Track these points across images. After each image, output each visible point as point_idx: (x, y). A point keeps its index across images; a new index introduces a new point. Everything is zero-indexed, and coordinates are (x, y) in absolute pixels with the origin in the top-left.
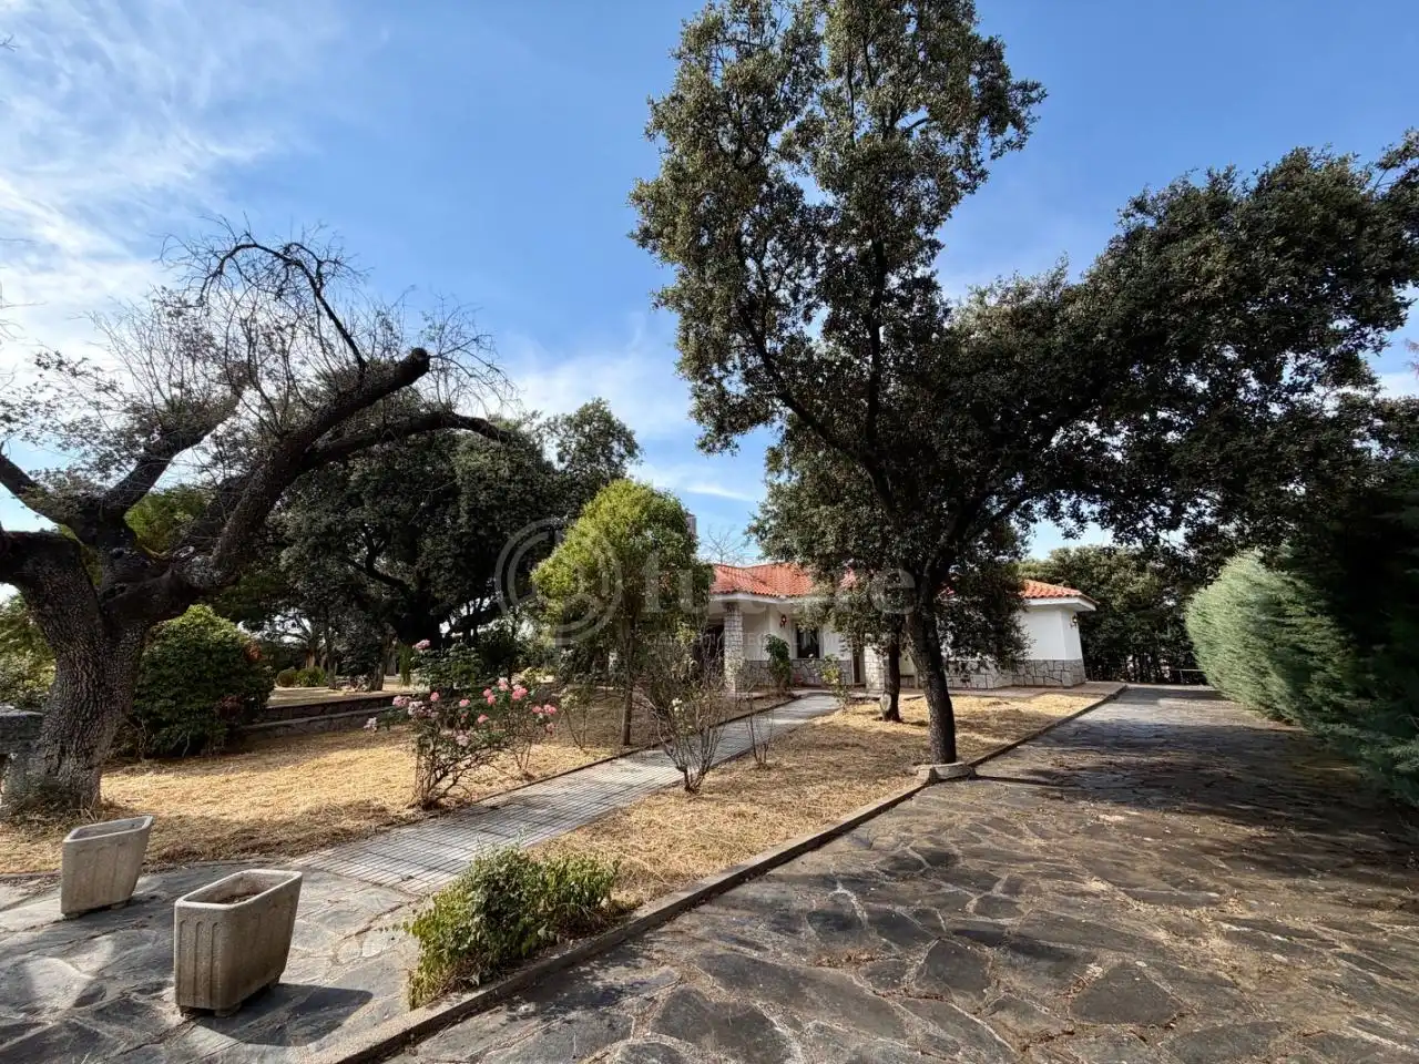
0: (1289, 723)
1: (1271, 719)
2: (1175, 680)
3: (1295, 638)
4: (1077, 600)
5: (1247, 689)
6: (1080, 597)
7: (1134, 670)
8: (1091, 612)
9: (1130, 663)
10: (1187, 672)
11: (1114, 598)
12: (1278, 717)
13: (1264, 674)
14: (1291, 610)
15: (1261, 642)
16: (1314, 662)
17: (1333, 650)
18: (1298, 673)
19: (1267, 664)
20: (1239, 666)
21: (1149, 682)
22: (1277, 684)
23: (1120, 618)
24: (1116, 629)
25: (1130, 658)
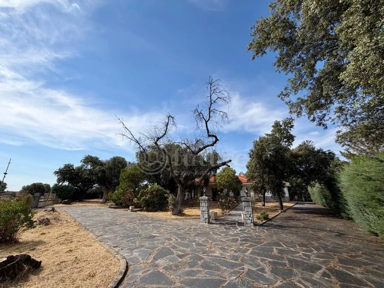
0: (326, 207)
1: (324, 206)
2: (306, 201)
3: (325, 193)
4: (289, 185)
5: (320, 202)
6: (289, 184)
7: (297, 199)
8: (290, 187)
9: (296, 197)
10: (308, 199)
11: (294, 183)
12: (325, 206)
13: (322, 199)
14: (325, 189)
15: (321, 194)
16: (328, 197)
17: (330, 195)
18: (326, 198)
19: (322, 197)
20: (318, 198)
21: (300, 201)
22: (324, 200)
23: (295, 188)
24: (294, 190)
25: (296, 196)
